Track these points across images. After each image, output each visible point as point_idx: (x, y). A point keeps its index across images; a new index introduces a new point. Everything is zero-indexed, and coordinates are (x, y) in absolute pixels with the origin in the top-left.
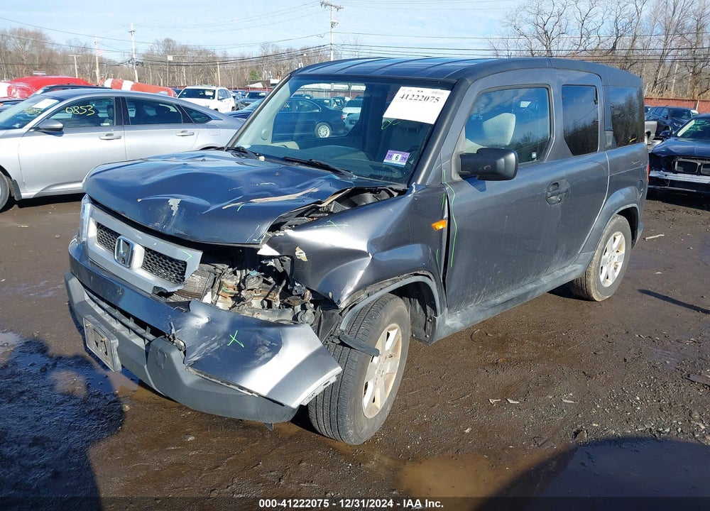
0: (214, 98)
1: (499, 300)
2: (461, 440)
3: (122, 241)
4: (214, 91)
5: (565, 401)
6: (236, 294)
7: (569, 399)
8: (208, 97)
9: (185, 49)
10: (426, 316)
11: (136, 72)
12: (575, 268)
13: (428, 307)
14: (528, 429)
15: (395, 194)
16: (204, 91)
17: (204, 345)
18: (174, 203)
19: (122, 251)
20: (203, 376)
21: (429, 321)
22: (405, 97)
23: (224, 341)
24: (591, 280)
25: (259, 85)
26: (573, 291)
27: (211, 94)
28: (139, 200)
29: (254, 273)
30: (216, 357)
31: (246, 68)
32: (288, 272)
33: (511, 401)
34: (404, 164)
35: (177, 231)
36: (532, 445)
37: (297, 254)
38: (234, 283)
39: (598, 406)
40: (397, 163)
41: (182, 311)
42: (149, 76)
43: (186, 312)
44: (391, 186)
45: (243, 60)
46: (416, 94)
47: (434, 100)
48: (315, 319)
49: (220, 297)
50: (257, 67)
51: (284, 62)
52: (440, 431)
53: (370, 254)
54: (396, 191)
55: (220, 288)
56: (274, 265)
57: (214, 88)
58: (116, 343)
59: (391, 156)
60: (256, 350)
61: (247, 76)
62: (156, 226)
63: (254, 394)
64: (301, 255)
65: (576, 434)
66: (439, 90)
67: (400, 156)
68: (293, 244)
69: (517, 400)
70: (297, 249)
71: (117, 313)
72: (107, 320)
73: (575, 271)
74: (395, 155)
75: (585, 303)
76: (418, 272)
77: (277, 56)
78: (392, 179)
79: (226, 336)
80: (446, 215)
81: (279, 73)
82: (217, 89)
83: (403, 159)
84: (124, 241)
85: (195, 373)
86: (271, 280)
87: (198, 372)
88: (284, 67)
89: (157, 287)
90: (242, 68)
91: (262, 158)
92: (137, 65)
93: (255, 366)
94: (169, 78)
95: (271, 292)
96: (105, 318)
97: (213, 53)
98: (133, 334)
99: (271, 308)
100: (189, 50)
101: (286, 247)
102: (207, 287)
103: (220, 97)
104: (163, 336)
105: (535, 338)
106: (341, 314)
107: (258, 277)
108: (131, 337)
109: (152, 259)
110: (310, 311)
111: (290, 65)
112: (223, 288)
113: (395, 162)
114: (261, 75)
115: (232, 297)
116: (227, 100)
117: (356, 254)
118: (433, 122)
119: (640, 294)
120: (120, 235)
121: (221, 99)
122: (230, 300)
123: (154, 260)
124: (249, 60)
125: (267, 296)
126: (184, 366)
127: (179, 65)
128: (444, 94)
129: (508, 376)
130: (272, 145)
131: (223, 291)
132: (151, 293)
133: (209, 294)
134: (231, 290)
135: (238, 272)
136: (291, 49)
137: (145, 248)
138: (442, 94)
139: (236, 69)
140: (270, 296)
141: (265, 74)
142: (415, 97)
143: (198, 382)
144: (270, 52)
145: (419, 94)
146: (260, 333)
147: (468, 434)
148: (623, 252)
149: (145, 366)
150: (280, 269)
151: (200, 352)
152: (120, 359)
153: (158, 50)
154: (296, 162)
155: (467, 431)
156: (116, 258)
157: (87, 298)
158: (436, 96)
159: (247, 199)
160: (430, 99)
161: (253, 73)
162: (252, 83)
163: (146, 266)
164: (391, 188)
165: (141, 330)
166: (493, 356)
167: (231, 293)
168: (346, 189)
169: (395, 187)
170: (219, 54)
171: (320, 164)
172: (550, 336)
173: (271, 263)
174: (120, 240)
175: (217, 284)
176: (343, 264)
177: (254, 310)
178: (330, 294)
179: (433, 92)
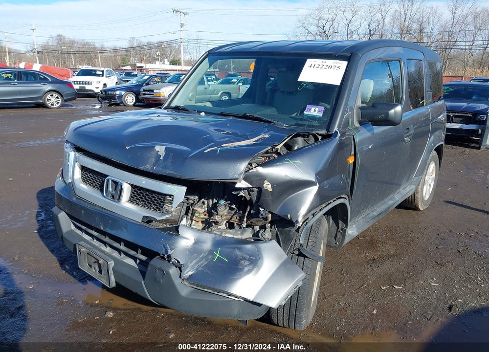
0: (103, 76)
1: (375, 214)
2: (373, 320)
3: (110, 180)
4: (103, 71)
5: (433, 284)
6: (206, 219)
7: (434, 283)
8: (99, 75)
9: (72, 42)
10: (338, 228)
11: (37, 58)
12: (411, 188)
13: (340, 222)
14: (416, 308)
15: (320, 138)
16: (95, 71)
17: (194, 262)
18: (161, 149)
19: (110, 189)
20: (196, 287)
21: (339, 232)
22: (313, 66)
23: (210, 257)
24: (419, 196)
25: (129, 68)
26: (409, 205)
27: (101, 73)
28: (128, 148)
29: (222, 202)
30: (206, 270)
31: (118, 56)
32: (254, 199)
33: (396, 287)
34: (322, 115)
35: (168, 171)
36: (424, 320)
37: (264, 185)
38: (204, 210)
39: (457, 287)
40: (316, 114)
41: (173, 235)
42: (46, 61)
43: (176, 235)
44: (317, 132)
45: (116, 50)
46: (321, 64)
47: (336, 68)
48: (272, 235)
49: (194, 221)
50: (126, 55)
51: (146, 52)
52: (356, 314)
53: (317, 184)
54: (320, 135)
55: (193, 214)
56: (244, 195)
57: (102, 69)
58: (112, 264)
59: (310, 110)
60: (239, 263)
61: (119, 61)
62: (148, 167)
63: (240, 299)
64: (268, 186)
65: (450, 308)
66: (338, 61)
67: (317, 109)
68: (262, 178)
69: (400, 286)
70: (266, 181)
71: (107, 239)
72: (97, 245)
73: (412, 189)
74: (313, 109)
75: (414, 212)
76: (342, 196)
77: (140, 47)
78: (313, 126)
79: (211, 252)
80: (353, 153)
81: (142, 59)
82: (105, 70)
83: (319, 111)
84: (113, 181)
85: (189, 285)
86: (234, 206)
87: (191, 284)
88: (146, 55)
89: (145, 217)
90: (115, 56)
91: (203, 114)
92: (38, 53)
93: (241, 277)
94: (61, 63)
95: (233, 215)
96: (95, 243)
97: (94, 45)
98: (123, 255)
99: (234, 228)
100: (75, 43)
101: (257, 181)
102: (182, 214)
103: (108, 75)
104: (157, 257)
105: (392, 239)
106: (297, 230)
107: (226, 205)
108: (122, 258)
109: (138, 194)
110: (268, 230)
111: (150, 54)
112: (196, 215)
113: (313, 114)
114: (129, 61)
115: (202, 222)
116: (112, 77)
117: (307, 184)
118: (338, 84)
119: (445, 204)
120: (108, 176)
121: (108, 77)
122: (200, 224)
123: (140, 195)
124: (120, 50)
125: (231, 219)
126: (180, 280)
127: (68, 53)
128: (344, 64)
129: (387, 268)
130: (196, 104)
131: (196, 217)
132: (140, 221)
133: (185, 219)
134: (203, 216)
135: (206, 202)
136: (150, 42)
137: (132, 185)
138: (342, 63)
139: (110, 57)
140: (233, 219)
141: (132, 60)
142: (321, 66)
143: (192, 292)
144: (135, 45)
145: (323, 64)
146: (239, 249)
147: (376, 314)
148: (434, 175)
149: (143, 282)
150: (248, 198)
151: (193, 267)
152: (114, 276)
153: (53, 43)
154: (231, 116)
155: (375, 312)
156: (105, 194)
157: (73, 227)
158: (337, 65)
159: (219, 144)
160: (333, 67)
161: (123, 59)
162: (123, 66)
163: (132, 200)
164: (317, 133)
165: (132, 253)
166: (370, 254)
167: (203, 218)
168: (292, 135)
169: (320, 132)
170: (98, 45)
171: (253, 117)
172: (401, 237)
173: (241, 194)
174: (108, 180)
175: (190, 212)
176: (297, 192)
177: (222, 231)
178: (289, 216)
179: (334, 63)
